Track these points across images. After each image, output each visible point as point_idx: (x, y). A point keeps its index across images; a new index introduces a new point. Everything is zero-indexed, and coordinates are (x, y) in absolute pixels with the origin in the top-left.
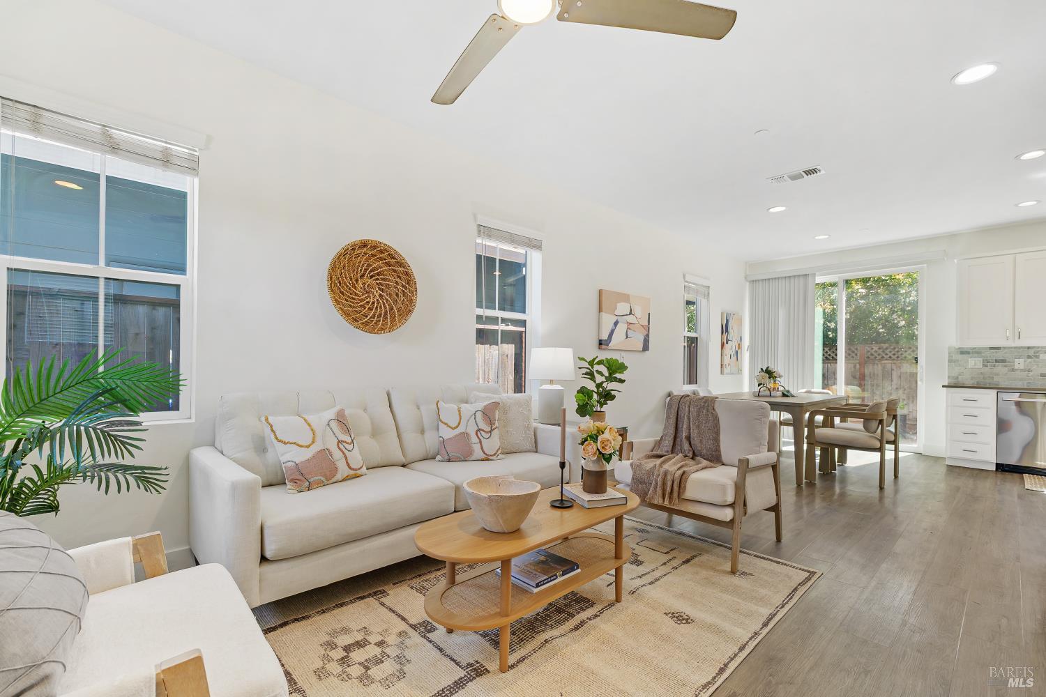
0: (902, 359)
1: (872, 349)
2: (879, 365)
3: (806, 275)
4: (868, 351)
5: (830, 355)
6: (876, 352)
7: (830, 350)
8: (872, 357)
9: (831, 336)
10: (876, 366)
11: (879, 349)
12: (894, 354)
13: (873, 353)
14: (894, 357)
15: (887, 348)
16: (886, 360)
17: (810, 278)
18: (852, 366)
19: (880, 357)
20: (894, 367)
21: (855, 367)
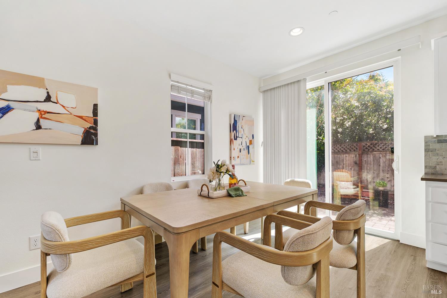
0: (386, 151)
1: (367, 144)
2: (371, 155)
3: (299, 81)
4: (364, 146)
5: (340, 149)
6: (369, 146)
7: (340, 146)
8: (367, 150)
9: (339, 137)
10: (369, 156)
11: (371, 144)
12: (381, 148)
13: (368, 147)
14: (381, 150)
15: (376, 144)
16: (376, 151)
17: (302, 84)
18: (354, 155)
19: (372, 149)
20: (381, 156)
21: (356, 156)
